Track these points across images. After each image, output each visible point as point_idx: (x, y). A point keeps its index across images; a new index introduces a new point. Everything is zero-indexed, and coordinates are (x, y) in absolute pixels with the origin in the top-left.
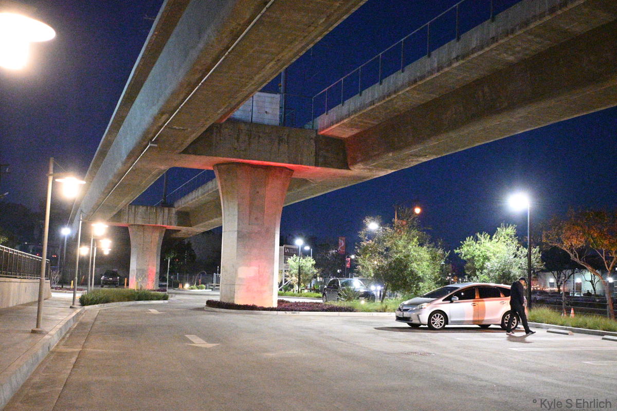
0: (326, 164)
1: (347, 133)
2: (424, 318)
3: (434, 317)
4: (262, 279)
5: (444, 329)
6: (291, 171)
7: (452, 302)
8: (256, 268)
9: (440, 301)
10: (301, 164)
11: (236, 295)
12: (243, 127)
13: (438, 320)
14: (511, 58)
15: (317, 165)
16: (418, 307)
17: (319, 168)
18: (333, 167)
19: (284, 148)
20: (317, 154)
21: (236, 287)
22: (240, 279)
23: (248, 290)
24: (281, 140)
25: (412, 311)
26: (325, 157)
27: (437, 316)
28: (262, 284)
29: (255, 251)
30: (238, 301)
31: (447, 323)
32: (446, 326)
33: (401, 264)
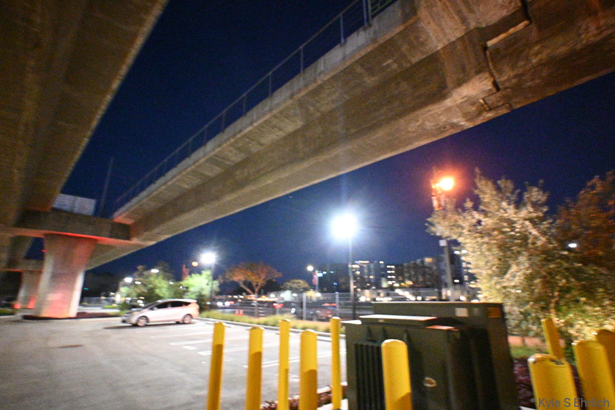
0: (117, 237)
1: (129, 222)
2: (134, 320)
4: (67, 301)
6: (96, 240)
7: (153, 310)
8: (62, 295)
11: (42, 311)
13: (142, 322)
14: (187, 187)
16: (132, 314)
17: (112, 239)
18: (120, 239)
19: (91, 227)
20: (111, 232)
21: (44, 306)
22: (48, 301)
24: (89, 224)
25: (128, 316)
26: (116, 233)
27: (142, 319)
29: (62, 284)
30: (43, 315)
32: (147, 324)
33: (152, 290)
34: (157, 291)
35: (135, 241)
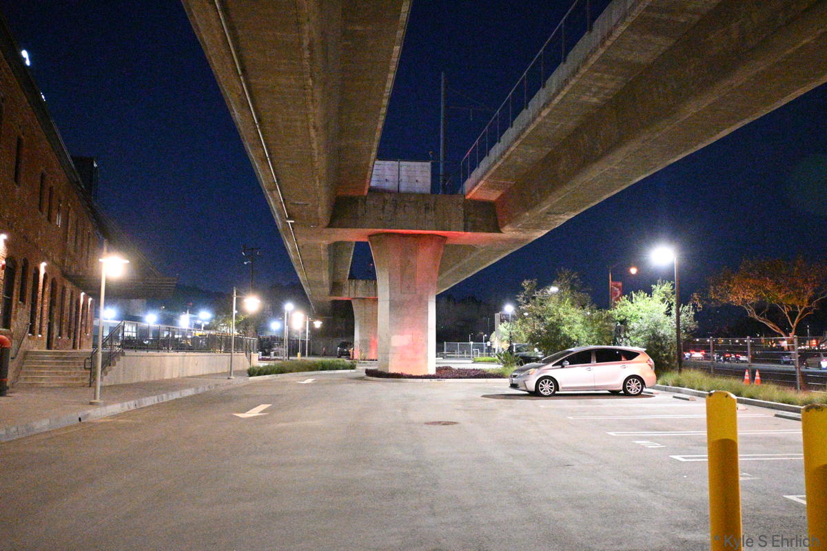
0: (475, 229)
1: (493, 196)
2: (531, 385)
3: (543, 383)
4: (417, 348)
5: (553, 395)
6: (445, 238)
7: (563, 367)
8: (410, 336)
9: (550, 366)
10: (450, 230)
11: (390, 363)
12: (387, 197)
13: (547, 388)
15: (465, 230)
16: (526, 372)
17: (469, 233)
18: (484, 231)
19: (430, 215)
20: (465, 220)
21: (390, 356)
22: (395, 348)
23: (402, 358)
24: (427, 208)
25: (520, 377)
26: (473, 222)
27: (546, 382)
28: (416, 352)
29: (408, 319)
30: (392, 370)
31: (557, 388)
32: (557, 392)
33: (554, 328)
34: (565, 329)
35: (508, 232)
